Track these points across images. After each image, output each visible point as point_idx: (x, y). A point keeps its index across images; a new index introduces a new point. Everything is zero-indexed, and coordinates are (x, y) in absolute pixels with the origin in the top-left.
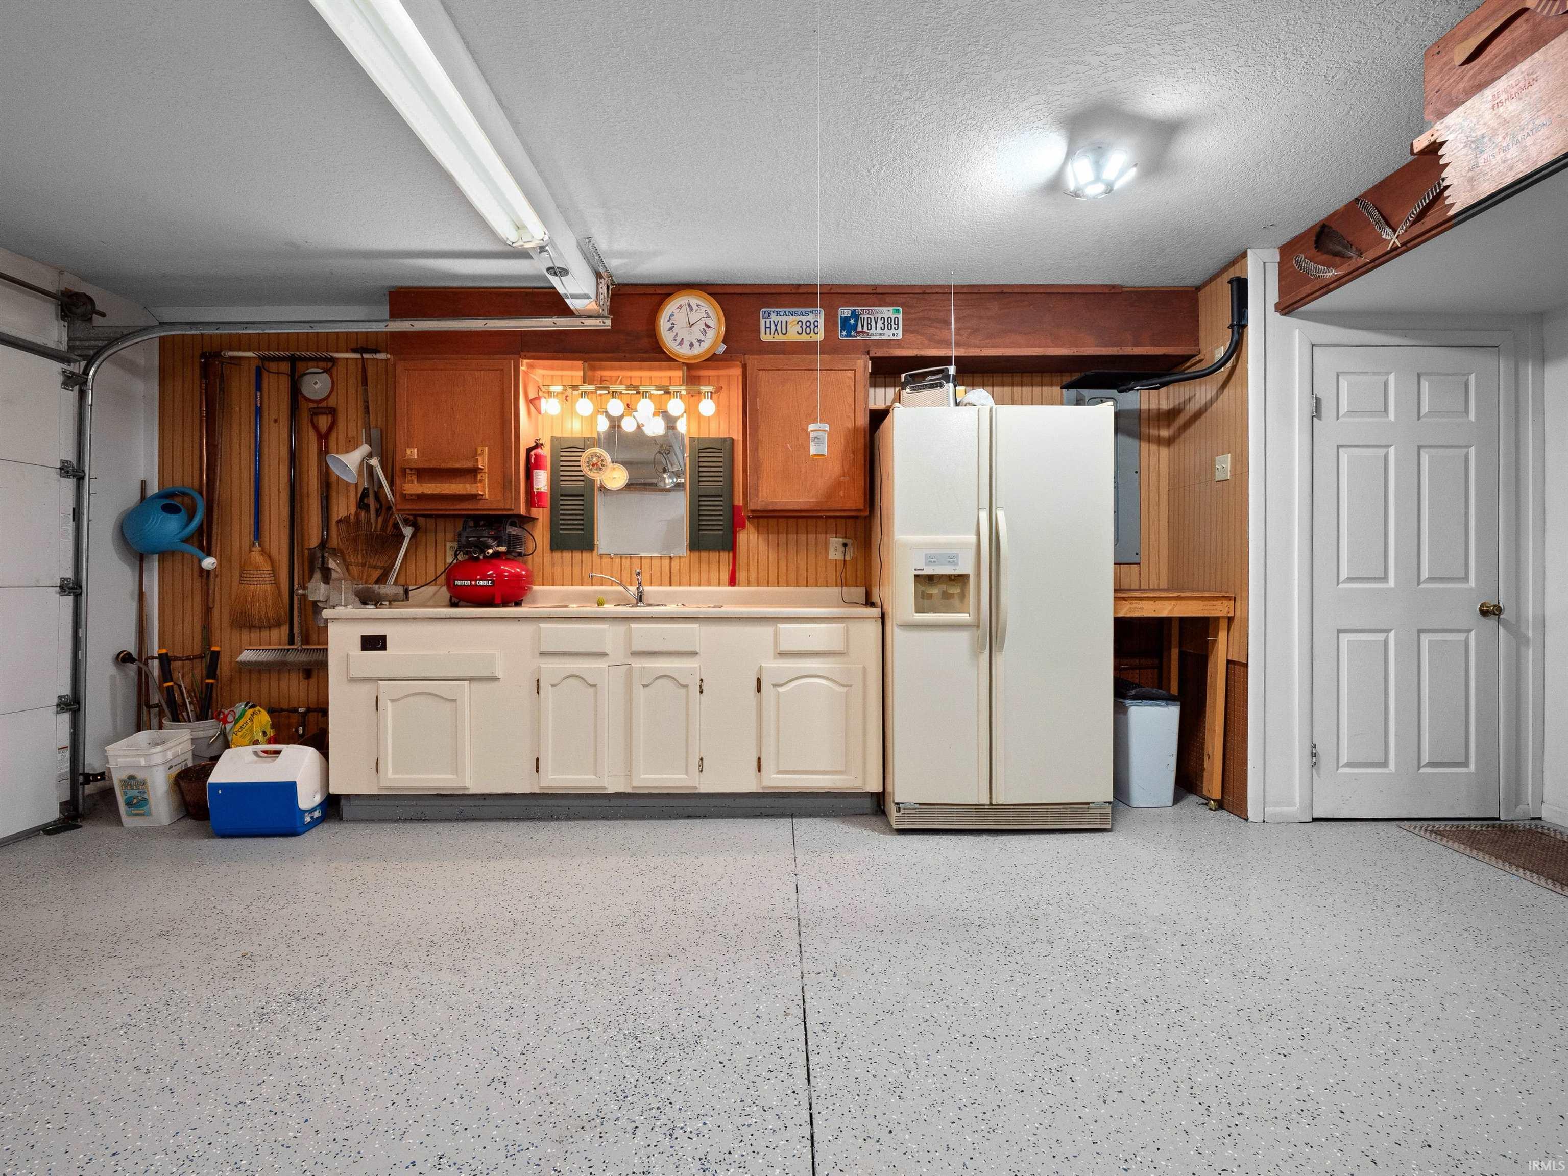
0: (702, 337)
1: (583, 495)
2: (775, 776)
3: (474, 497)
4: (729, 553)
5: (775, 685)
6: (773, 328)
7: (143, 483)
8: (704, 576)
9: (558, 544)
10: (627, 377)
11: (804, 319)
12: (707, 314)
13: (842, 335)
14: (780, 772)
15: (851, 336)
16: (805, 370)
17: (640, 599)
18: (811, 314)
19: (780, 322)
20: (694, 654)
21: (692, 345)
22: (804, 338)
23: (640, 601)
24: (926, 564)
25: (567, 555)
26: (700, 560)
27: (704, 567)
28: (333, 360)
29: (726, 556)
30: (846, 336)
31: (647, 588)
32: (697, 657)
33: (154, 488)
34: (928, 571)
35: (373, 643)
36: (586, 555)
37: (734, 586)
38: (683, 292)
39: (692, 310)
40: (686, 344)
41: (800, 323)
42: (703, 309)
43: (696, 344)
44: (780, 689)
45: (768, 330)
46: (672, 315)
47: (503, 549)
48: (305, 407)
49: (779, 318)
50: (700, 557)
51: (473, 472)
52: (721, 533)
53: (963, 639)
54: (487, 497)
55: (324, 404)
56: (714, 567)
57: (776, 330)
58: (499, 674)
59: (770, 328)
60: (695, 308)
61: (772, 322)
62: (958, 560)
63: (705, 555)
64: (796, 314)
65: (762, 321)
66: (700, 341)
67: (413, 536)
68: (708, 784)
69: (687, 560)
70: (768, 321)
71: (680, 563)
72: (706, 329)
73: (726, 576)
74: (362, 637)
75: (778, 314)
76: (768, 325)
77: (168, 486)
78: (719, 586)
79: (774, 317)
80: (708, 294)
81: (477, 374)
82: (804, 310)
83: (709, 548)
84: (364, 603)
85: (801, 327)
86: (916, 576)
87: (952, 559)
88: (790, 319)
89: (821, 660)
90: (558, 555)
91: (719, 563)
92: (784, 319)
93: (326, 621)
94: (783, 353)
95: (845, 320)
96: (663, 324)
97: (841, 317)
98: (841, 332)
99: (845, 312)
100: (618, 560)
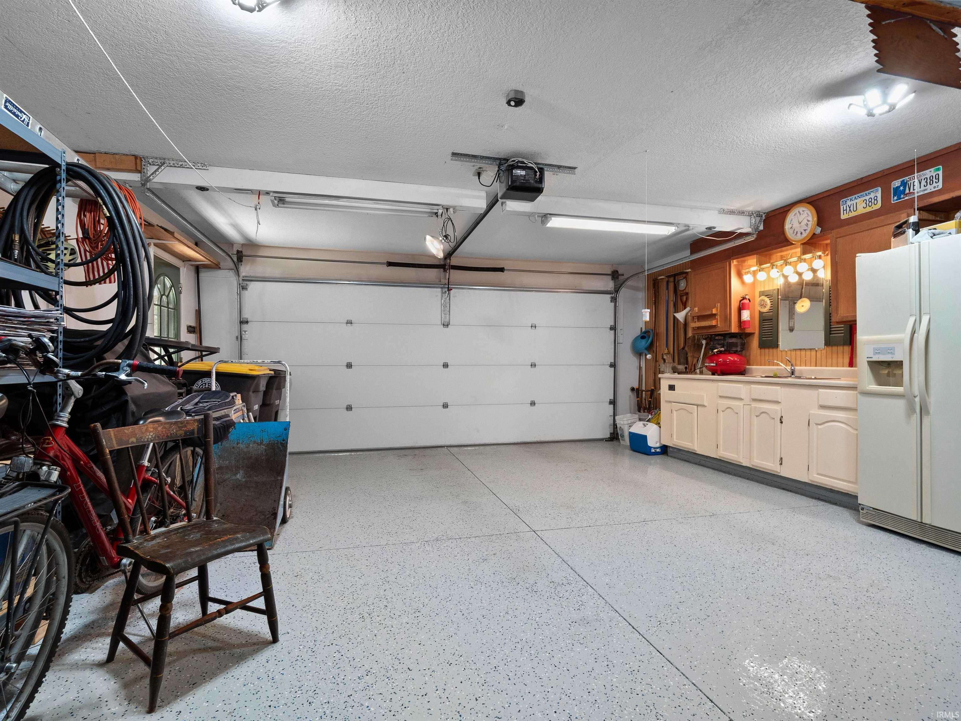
0: (806, 228)
1: (772, 319)
2: (815, 475)
3: (714, 327)
4: (849, 347)
5: (817, 424)
6: (848, 209)
7: (641, 328)
8: (834, 361)
9: (763, 345)
10: (794, 253)
11: (867, 198)
12: (808, 214)
13: (894, 200)
14: (818, 474)
15: (901, 199)
16: (865, 231)
17: (793, 373)
18: (872, 193)
19: (852, 205)
20: (778, 402)
21: (801, 233)
22: (869, 209)
23: (793, 374)
24: (874, 354)
25: (767, 350)
26: (832, 352)
27: (835, 356)
28: (687, 273)
29: (847, 349)
30: (897, 200)
31: (797, 368)
32: (780, 404)
33: (644, 330)
34: (876, 358)
35: (672, 388)
36: (775, 350)
37: (852, 367)
38: (795, 207)
39: (800, 214)
40: (799, 234)
41: (865, 201)
42: (806, 212)
43: (803, 232)
44: (820, 427)
45: (845, 212)
46: (792, 220)
47: (722, 349)
48: (679, 294)
49: (852, 202)
50: (832, 349)
51: (713, 316)
52: (843, 335)
53: (901, 404)
54: (719, 326)
55: (684, 292)
56: (840, 355)
57: (850, 210)
58: (706, 404)
59: (846, 210)
60: (802, 212)
61: (847, 206)
62: (894, 351)
63: (835, 348)
64: (863, 196)
65: (842, 207)
66: (805, 230)
67: (707, 344)
68: (786, 472)
69: (824, 351)
70: (845, 206)
71: (821, 353)
72: (808, 223)
73: (847, 361)
74: (669, 385)
75: (851, 200)
76: (845, 209)
77: (647, 329)
78: (843, 367)
79: (849, 203)
80: (807, 203)
81: (716, 271)
82: (867, 192)
83: (837, 345)
84: (674, 372)
85: (866, 203)
86: (868, 362)
87: (891, 351)
88: (858, 201)
89: (844, 412)
90: (763, 350)
91: (843, 353)
92: (854, 202)
93: (660, 379)
94: (855, 222)
95: (896, 189)
96: (787, 226)
97: (893, 188)
98: (893, 198)
99: (896, 183)
100: (789, 352)
